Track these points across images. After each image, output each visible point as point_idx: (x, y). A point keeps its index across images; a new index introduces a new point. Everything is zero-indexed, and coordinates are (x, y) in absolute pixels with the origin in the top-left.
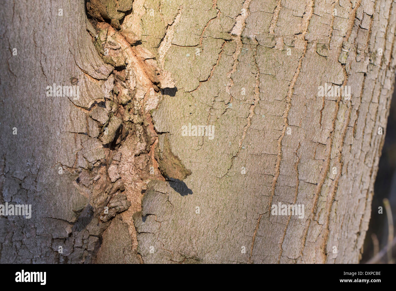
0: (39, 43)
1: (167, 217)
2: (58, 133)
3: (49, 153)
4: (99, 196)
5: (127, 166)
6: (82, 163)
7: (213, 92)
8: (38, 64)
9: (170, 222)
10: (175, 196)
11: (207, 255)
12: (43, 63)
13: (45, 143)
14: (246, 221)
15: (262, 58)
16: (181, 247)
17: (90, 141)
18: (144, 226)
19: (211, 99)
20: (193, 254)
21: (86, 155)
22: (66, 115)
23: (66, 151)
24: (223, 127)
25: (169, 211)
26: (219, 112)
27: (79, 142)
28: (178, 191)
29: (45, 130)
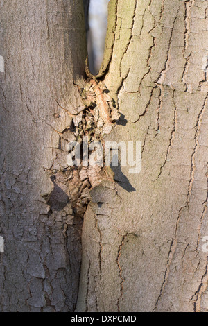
0: (24, 92)
1: (117, 206)
2: (43, 148)
3: (37, 160)
4: (73, 189)
5: (92, 171)
6: (56, 167)
7: (148, 123)
8: (25, 104)
9: (120, 209)
10: (123, 192)
11: (144, 233)
12: (28, 104)
13: (34, 154)
14: (171, 211)
15: (178, 99)
16: (126, 226)
17: (63, 153)
18: (99, 210)
19: (146, 127)
20: (132, 231)
21: (60, 162)
22: (49, 137)
23: (47, 159)
24: (154, 147)
25: (119, 201)
26: (152, 136)
27: (55, 154)
28: (125, 189)
29: (33, 145)
